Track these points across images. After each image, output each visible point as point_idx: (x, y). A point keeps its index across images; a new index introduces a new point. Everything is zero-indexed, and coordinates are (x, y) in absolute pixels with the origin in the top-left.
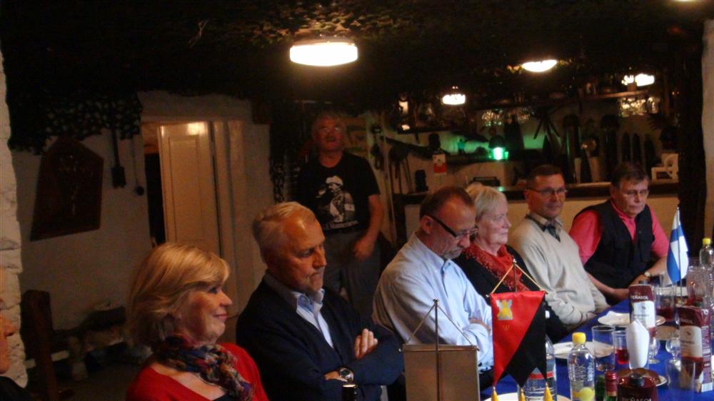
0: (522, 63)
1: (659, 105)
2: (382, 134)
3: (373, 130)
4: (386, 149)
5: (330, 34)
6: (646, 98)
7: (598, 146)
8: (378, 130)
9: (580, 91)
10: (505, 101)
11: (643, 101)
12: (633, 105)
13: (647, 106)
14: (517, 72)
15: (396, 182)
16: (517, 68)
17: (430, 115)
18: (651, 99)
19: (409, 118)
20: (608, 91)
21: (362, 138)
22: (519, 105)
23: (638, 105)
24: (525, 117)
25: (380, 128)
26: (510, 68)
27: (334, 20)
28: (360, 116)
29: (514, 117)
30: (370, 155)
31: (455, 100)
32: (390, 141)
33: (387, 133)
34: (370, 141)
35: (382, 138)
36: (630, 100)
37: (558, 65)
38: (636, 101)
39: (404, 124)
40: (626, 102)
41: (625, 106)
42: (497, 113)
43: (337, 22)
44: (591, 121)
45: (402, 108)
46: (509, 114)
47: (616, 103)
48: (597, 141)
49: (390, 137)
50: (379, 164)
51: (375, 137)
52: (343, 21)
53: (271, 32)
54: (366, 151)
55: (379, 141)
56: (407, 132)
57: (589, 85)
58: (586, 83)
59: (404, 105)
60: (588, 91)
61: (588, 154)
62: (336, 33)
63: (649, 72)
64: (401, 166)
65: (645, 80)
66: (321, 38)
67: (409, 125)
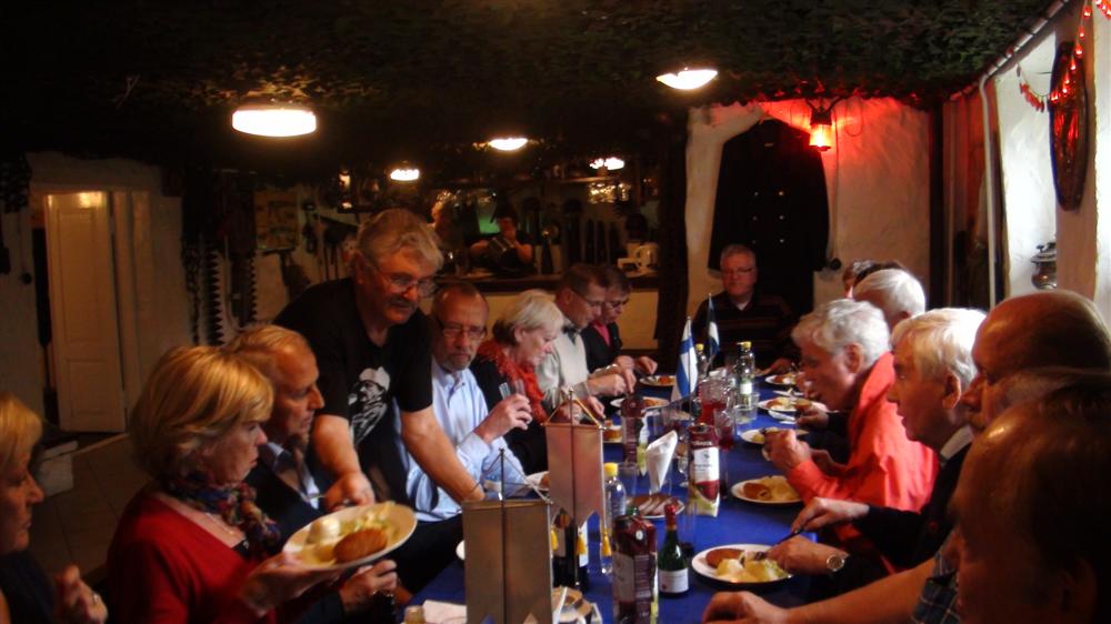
0: (490, 139)
1: (630, 192)
2: (316, 211)
3: (305, 207)
4: (321, 228)
5: (285, 99)
6: (617, 184)
7: (560, 236)
8: (310, 207)
9: (547, 173)
10: (464, 181)
11: (613, 187)
12: (602, 191)
13: (617, 192)
14: (482, 149)
15: (332, 268)
16: (482, 145)
17: (376, 192)
19: (351, 194)
20: (577, 174)
21: (292, 216)
22: (480, 186)
23: (608, 191)
24: (486, 200)
25: (312, 204)
26: (475, 144)
28: (290, 190)
29: (475, 198)
30: (301, 236)
31: (405, 175)
32: (325, 220)
33: (321, 211)
34: (302, 219)
35: (315, 216)
36: (599, 186)
37: (528, 144)
38: (606, 185)
39: (345, 201)
40: (596, 187)
41: (594, 192)
44: (553, 205)
45: (343, 182)
46: (469, 195)
47: (585, 187)
48: (560, 229)
49: (324, 215)
50: (311, 246)
51: (307, 215)
52: (303, 86)
54: (295, 230)
55: (312, 220)
56: (348, 211)
57: (556, 168)
58: (554, 165)
59: (346, 179)
60: (556, 174)
61: (550, 242)
63: (618, 156)
64: (338, 251)
65: (615, 164)
66: (271, 103)
67: (351, 202)
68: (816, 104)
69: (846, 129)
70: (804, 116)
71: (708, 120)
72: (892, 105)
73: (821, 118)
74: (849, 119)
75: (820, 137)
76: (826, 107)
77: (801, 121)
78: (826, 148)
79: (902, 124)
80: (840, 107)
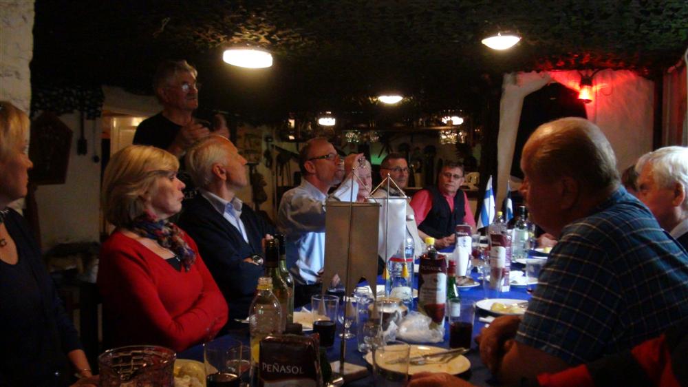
0: (379, 95)
1: (466, 138)
2: (273, 143)
3: (267, 139)
4: (275, 154)
5: (255, 44)
6: (458, 133)
7: (421, 167)
8: (270, 140)
9: (415, 123)
10: (363, 125)
11: (456, 135)
12: (448, 136)
13: (458, 138)
14: (375, 102)
15: (280, 178)
16: (375, 100)
17: (309, 130)
18: (460, 134)
19: (295, 131)
20: (434, 124)
21: (259, 144)
22: (372, 128)
23: (452, 137)
24: (376, 138)
25: (272, 138)
26: (370, 99)
27: (261, 31)
28: (258, 128)
29: (368, 137)
30: (263, 157)
31: (327, 122)
32: (279, 149)
33: (275, 143)
34: (264, 147)
35: (273, 146)
36: (447, 133)
37: (402, 101)
38: (450, 134)
39: (291, 135)
40: (445, 134)
41: (444, 137)
42: (356, 133)
43: (262, 33)
44: (418, 148)
45: (290, 123)
46: (365, 135)
47: (436, 134)
48: (421, 163)
49: (278, 146)
50: (269, 164)
51: (267, 145)
52: (266, 34)
53: (213, 37)
54: (260, 153)
55: (270, 148)
56: (292, 141)
57: (421, 120)
58: (419, 118)
59: (292, 122)
60: (420, 123)
61: (414, 171)
62: (259, 44)
63: (460, 116)
64: (285, 168)
65: (458, 121)
66: (247, 46)
67: (294, 136)
68: (584, 73)
69: (602, 90)
70: (575, 82)
71: (515, 82)
72: (632, 76)
73: (586, 82)
74: (604, 84)
75: (585, 94)
76: (590, 75)
77: (573, 84)
78: (589, 101)
79: (637, 89)
80: (598, 76)
